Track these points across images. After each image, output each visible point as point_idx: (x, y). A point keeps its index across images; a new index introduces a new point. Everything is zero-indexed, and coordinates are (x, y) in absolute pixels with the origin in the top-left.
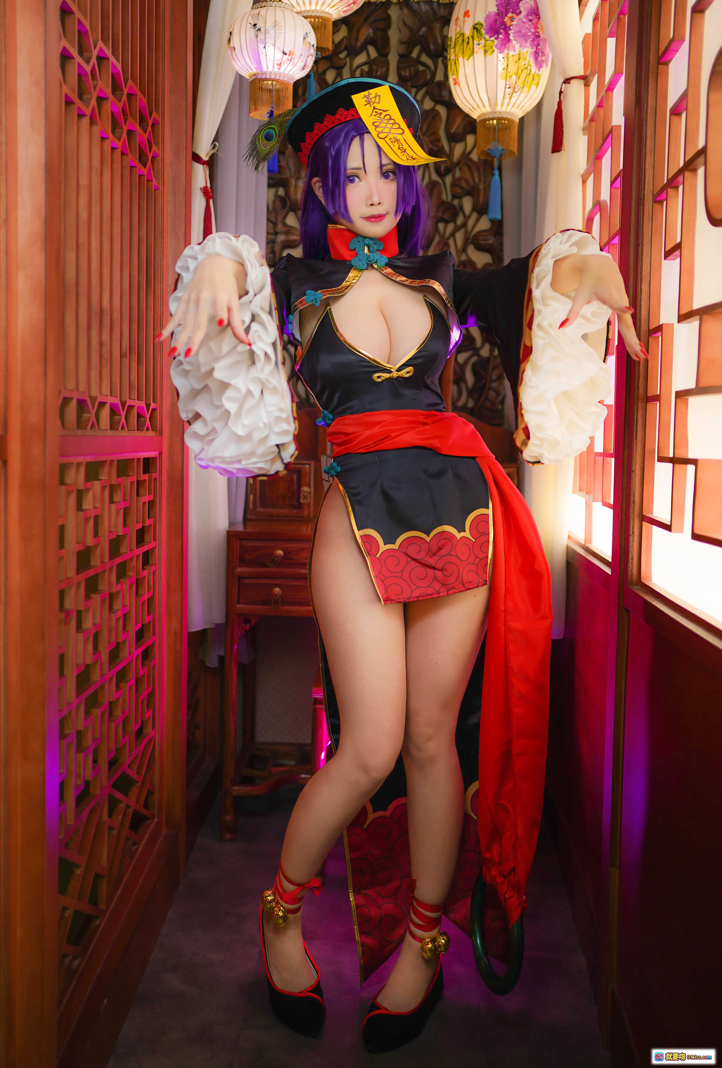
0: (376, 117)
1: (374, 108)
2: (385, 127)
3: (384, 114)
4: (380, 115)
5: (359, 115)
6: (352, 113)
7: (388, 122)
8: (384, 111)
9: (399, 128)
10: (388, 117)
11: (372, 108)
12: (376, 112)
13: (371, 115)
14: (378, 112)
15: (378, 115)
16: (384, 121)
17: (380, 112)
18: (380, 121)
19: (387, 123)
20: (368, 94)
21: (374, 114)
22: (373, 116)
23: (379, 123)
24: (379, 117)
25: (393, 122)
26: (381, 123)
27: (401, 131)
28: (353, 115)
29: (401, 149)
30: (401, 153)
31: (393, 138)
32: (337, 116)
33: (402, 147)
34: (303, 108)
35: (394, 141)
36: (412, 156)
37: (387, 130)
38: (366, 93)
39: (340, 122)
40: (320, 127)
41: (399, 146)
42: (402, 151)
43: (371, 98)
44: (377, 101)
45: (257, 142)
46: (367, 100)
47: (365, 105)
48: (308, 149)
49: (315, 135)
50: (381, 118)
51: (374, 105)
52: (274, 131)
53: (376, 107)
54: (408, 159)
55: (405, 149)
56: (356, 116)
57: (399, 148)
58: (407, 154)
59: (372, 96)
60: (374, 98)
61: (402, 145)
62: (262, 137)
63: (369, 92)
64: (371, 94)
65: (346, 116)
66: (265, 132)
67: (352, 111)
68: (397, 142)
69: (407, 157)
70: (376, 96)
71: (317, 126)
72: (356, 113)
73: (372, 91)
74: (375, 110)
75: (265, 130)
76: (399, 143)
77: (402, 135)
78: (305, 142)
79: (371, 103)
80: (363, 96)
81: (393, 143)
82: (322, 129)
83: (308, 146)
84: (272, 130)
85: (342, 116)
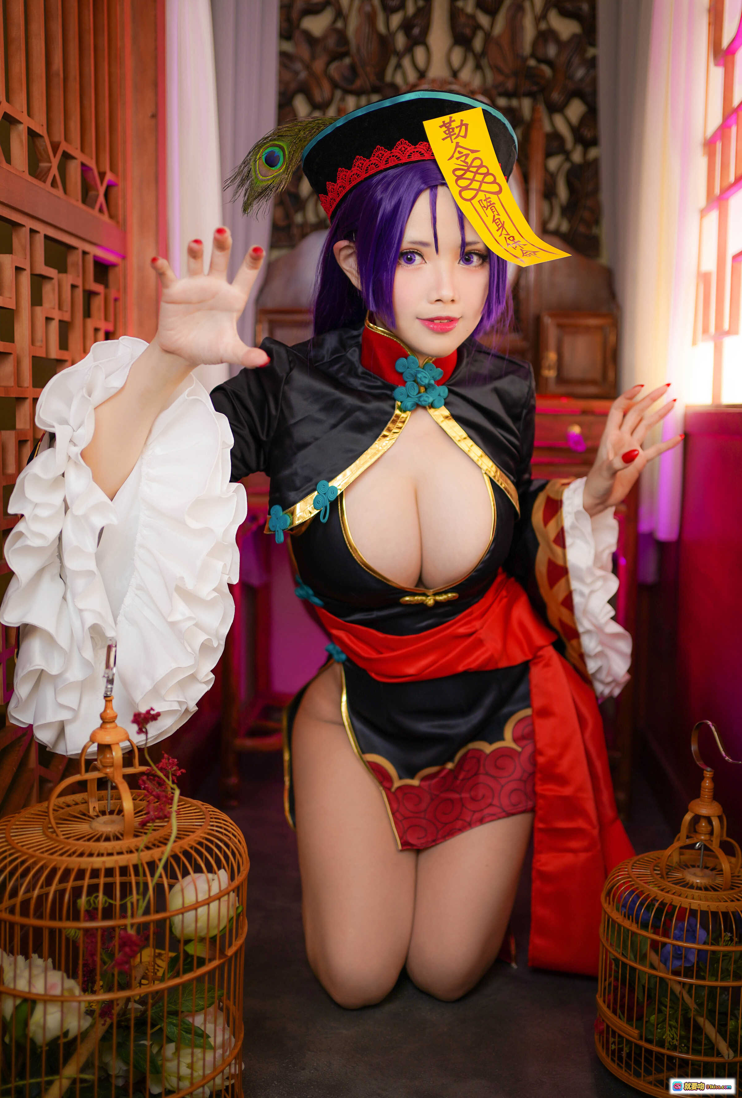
0: (459, 162)
1: (457, 145)
2: (473, 180)
3: (472, 156)
4: (466, 159)
5: (433, 155)
6: (420, 150)
7: (477, 170)
8: (473, 151)
9: (495, 182)
10: (477, 163)
11: (454, 144)
12: (460, 152)
13: (452, 157)
14: (462, 153)
15: (463, 158)
16: (471, 169)
17: (465, 152)
18: (466, 168)
19: (476, 173)
20: (448, 121)
21: (457, 155)
22: (454, 159)
23: (463, 172)
24: (464, 161)
25: (483, 170)
26: (466, 171)
27: (497, 188)
28: (423, 154)
29: (496, 221)
30: (498, 230)
31: (485, 200)
32: (396, 152)
33: (499, 219)
34: (338, 125)
35: (486, 207)
36: (513, 237)
37: (475, 185)
38: (446, 118)
39: (400, 162)
40: (364, 164)
41: (494, 216)
42: (499, 226)
43: (453, 129)
44: (462, 133)
45: (252, 163)
46: (446, 131)
47: (443, 139)
48: (338, 194)
49: (354, 174)
50: (467, 163)
51: (457, 140)
52: (282, 152)
53: (460, 144)
54: (508, 244)
55: (504, 222)
56: (427, 157)
57: (494, 221)
58: (506, 233)
59: (454, 125)
60: (459, 128)
61: (498, 215)
62: (260, 158)
63: (451, 118)
64: (454, 121)
65: (411, 153)
66: (266, 151)
67: (421, 147)
68: (491, 208)
69: (507, 239)
70: (460, 126)
71: (359, 161)
72: (428, 150)
73: (455, 116)
74: (459, 149)
75: (268, 147)
76: (494, 210)
77: (499, 195)
78: (335, 182)
79: (453, 137)
80: (442, 124)
81: (485, 209)
82: (367, 168)
83: (340, 189)
84: (278, 148)
85: (403, 153)
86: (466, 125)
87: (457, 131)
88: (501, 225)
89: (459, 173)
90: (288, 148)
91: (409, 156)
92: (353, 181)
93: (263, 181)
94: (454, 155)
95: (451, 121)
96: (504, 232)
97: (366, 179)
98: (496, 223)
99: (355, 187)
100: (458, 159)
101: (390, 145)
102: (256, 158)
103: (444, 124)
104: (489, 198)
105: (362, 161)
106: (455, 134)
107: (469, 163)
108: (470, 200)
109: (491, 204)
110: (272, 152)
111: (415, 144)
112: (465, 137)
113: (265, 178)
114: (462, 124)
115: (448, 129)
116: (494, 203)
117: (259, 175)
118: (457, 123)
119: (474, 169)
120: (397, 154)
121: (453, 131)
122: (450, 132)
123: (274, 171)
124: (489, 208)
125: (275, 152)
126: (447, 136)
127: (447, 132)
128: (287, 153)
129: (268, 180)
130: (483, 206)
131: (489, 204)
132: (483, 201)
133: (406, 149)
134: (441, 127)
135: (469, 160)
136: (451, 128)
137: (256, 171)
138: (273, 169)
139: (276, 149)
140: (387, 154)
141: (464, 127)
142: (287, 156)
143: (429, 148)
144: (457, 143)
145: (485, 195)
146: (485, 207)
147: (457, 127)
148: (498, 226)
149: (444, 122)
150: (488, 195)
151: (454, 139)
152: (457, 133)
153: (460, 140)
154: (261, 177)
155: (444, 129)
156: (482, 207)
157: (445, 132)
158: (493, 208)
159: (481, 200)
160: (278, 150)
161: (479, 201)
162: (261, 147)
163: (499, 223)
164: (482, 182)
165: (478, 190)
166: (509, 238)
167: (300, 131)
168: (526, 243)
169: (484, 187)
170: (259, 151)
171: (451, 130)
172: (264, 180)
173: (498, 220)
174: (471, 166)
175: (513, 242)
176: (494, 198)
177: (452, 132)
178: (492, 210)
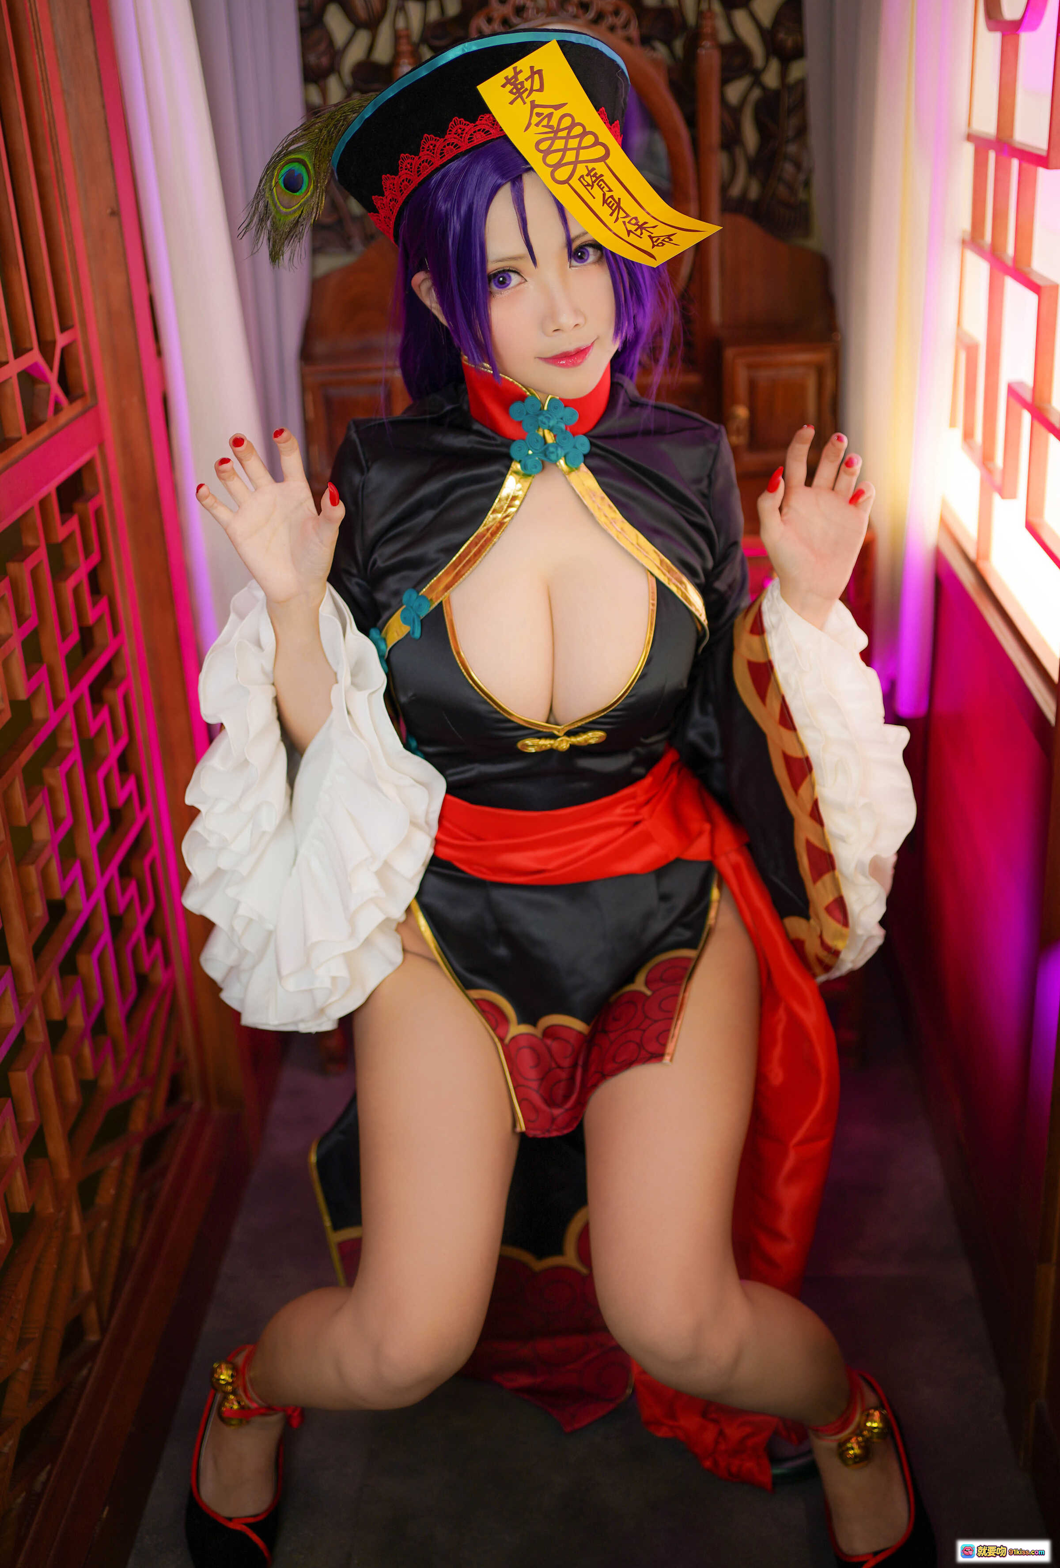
0: (540, 129)
1: (533, 105)
2: (565, 150)
3: (557, 114)
4: (549, 121)
5: (501, 129)
6: (483, 127)
7: (569, 133)
8: (557, 107)
9: (597, 143)
10: (567, 122)
11: (528, 105)
12: (538, 115)
13: (529, 124)
14: (542, 114)
16: (560, 134)
17: (546, 111)
18: (552, 135)
19: (568, 138)
20: (513, 74)
21: (535, 119)
22: (533, 127)
23: (550, 142)
24: (547, 126)
25: (578, 130)
26: (553, 140)
27: (599, 151)
28: (488, 131)
29: (608, 202)
30: (611, 215)
31: (587, 175)
32: (450, 137)
33: (612, 197)
34: (367, 116)
35: (591, 183)
36: (636, 218)
37: (570, 156)
38: (509, 72)
39: (460, 150)
40: (413, 164)
41: (604, 195)
42: (613, 208)
43: (522, 83)
44: (537, 86)
45: (267, 195)
46: (513, 89)
47: (511, 103)
48: (391, 210)
49: (403, 181)
50: (551, 127)
51: (531, 98)
52: (303, 167)
53: (536, 103)
54: (629, 232)
55: (619, 199)
56: (494, 134)
57: (605, 201)
58: (625, 215)
59: (521, 78)
60: (530, 80)
61: (610, 190)
62: (277, 183)
63: (515, 69)
64: (521, 71)
65: (471, 135)
66: (283, 172)
67: (482, 122)
68: (598, 184)
69: (627, 224)
70: (531, 77)
71: (406, 161)
72: (493, 125)
73: (521, 63)
74: (536, 110)
75: (283, 166)
76: (603, 185)
77: (606, 161)
78: (382, 194)
79: (525, 95)
80: (505, 81)
81: (589, 188)
82: (419, 168)
83: (391, 203)
84: (296, 164)
85: (461, 137)
86: (540, 72)
87: (527, 85)
88: (616, 205)
89: (544, 146)
90: (310, 159)
91: (470, 139)
92: (405, 189)
93: (287, 214)
94: (532, 121)
95: (517, 73)
96: (622, 214)
97: (421, 184)
98: (608, 205)
99: (409, 196)
100: (537, 125)
101: (441, 130)
102: (271, 186)
103: (508, 81)
104: (594, 169)
105: (409, 161)
106: (526, 90)
107: (555, 126)
108: (566, 182)
109: (597, 178)
110: (290, 173)
111: (474, 121)
112: (541, 89)
113: (290, 210)
114: (534, 72)
115: (515, 87)
116: (602, 175)
117: (281, 208)
118: (527, 73)
119: (564, 134)
120: (453, 140)
121: (523, 87)
122: (518, 90)
123: (300, 196)
124: (595, 184)
125: (294, 170)
126: (515, 96)
127: (514, 91)
128: (310, 167)
129: (295, 211)
130: (586, 184)
131: (594, 179)
132: (585, 177)
133: (464, 130)
134: (504, 86)
135: (554, 122)
136: (519, 84)
137: (275, 205)
138: (297, 194)
139: (296, 166)
140: (440, 143)
141: (536, 77)
142: (312, 172)
143: (494, 122)
144: (532, 102)
145: (587, 167)
146: (589, 185)
147: (527, 80)
148: (611, 208)
149: (506, 78)
150: (591, 166)
151: (526, 98)
152: (529, 88)
153: (535, 96)
154: (284, 210)
155: (509, 87)
156: (585, 186)
157: (511, 92)
158: (601, 183)
159: (582, 176)
160: (297, 167)
161: (579, 179)
162: (274, 169)
163: (613, 202)
164: (579, 149)
165: (576, 163)
166: (629, 222)
167: (321, 130)
168: (655, 223)
169: (584, 155)
170: (273, 175)
171: (519, 86)
172: (290, 213)
173: (610, 199)
174: (559, 130)
175: (637, 227)
176: (600, 168)
177: (521, 89)
178: (599, 186)
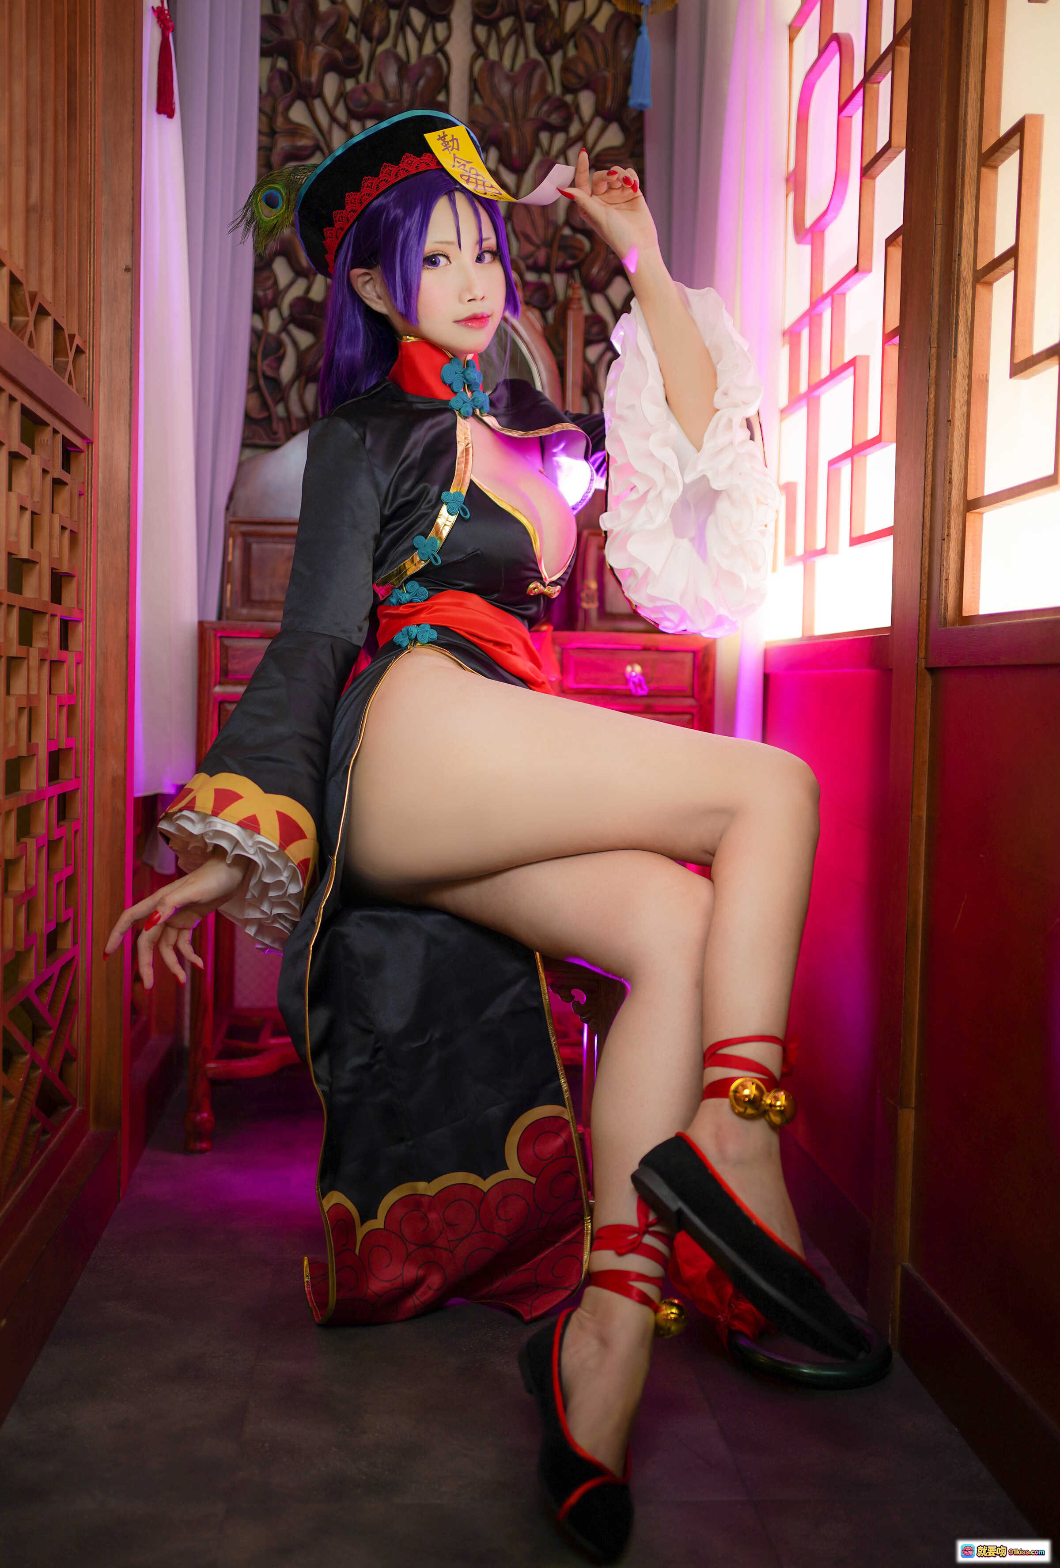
6: (426, 161)
8: (469, 163)
20: (442, 135)
32: (403, 165)
38: (440, 133)
39: (409, 174)
40: (374, 183)
43: (448, 142)
44: (456, 146)
45: (253, 206)
47: (443, 150)
48: (348, 220)
49: (361, 197)
52: (279, 194)
56: (434, 167)
59: (448, 139)
62: (260, 199)
63: (444, 132)
64: (446, 135)
65: (418, 165)
66: (265, 194)
70: (453, 140)
73: (447, 131)
74: (455, 160)
75: (266, 191)
78: (343, 209)
80: (438, 137)
82: (378, 185)
83: (349, 214)
84: (275, 190)
85: (411, 166)
87: (451, 144)
90: (282, 190)
92: (363, 202)
94: (456, 163)
95: (445, 136)
100: (459, 167)
101: (396, 161)
102: (257, 201)
105: (369, 182)
106: (450, 147)
110: (270, 194)
111: (420, 156)
113: (270, 219)
115: (444, 142)
117: (264, 216)
118: (451, 136)
120: (405, 167)
122: (446, 145)
123: (277, 211)
125: (273, 194)
127: (444, 144)
128: (284, 196)
129: (273, 220)
133: (413, 161)
134: (438, 140)
135: (466, 169)
136: (446, 142)
137: (259, 212)
138: (275, 209)
139: (274, 192)
140: (395, 169)
141: (455, 141)
142: (285, 199)
144: (453, 155)
147: (450, 141)
149: (440, 136)
151: (450, 151)
152: (452, 146)
153: (455, 151)
154: (266, 218)
155: (441, 142)
157: (442, 144)
162: (259, 191)
170: (258, 194)
172: (269, 221)
